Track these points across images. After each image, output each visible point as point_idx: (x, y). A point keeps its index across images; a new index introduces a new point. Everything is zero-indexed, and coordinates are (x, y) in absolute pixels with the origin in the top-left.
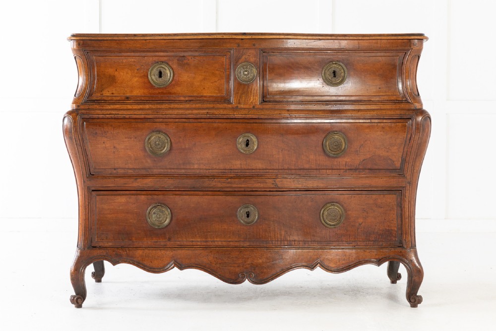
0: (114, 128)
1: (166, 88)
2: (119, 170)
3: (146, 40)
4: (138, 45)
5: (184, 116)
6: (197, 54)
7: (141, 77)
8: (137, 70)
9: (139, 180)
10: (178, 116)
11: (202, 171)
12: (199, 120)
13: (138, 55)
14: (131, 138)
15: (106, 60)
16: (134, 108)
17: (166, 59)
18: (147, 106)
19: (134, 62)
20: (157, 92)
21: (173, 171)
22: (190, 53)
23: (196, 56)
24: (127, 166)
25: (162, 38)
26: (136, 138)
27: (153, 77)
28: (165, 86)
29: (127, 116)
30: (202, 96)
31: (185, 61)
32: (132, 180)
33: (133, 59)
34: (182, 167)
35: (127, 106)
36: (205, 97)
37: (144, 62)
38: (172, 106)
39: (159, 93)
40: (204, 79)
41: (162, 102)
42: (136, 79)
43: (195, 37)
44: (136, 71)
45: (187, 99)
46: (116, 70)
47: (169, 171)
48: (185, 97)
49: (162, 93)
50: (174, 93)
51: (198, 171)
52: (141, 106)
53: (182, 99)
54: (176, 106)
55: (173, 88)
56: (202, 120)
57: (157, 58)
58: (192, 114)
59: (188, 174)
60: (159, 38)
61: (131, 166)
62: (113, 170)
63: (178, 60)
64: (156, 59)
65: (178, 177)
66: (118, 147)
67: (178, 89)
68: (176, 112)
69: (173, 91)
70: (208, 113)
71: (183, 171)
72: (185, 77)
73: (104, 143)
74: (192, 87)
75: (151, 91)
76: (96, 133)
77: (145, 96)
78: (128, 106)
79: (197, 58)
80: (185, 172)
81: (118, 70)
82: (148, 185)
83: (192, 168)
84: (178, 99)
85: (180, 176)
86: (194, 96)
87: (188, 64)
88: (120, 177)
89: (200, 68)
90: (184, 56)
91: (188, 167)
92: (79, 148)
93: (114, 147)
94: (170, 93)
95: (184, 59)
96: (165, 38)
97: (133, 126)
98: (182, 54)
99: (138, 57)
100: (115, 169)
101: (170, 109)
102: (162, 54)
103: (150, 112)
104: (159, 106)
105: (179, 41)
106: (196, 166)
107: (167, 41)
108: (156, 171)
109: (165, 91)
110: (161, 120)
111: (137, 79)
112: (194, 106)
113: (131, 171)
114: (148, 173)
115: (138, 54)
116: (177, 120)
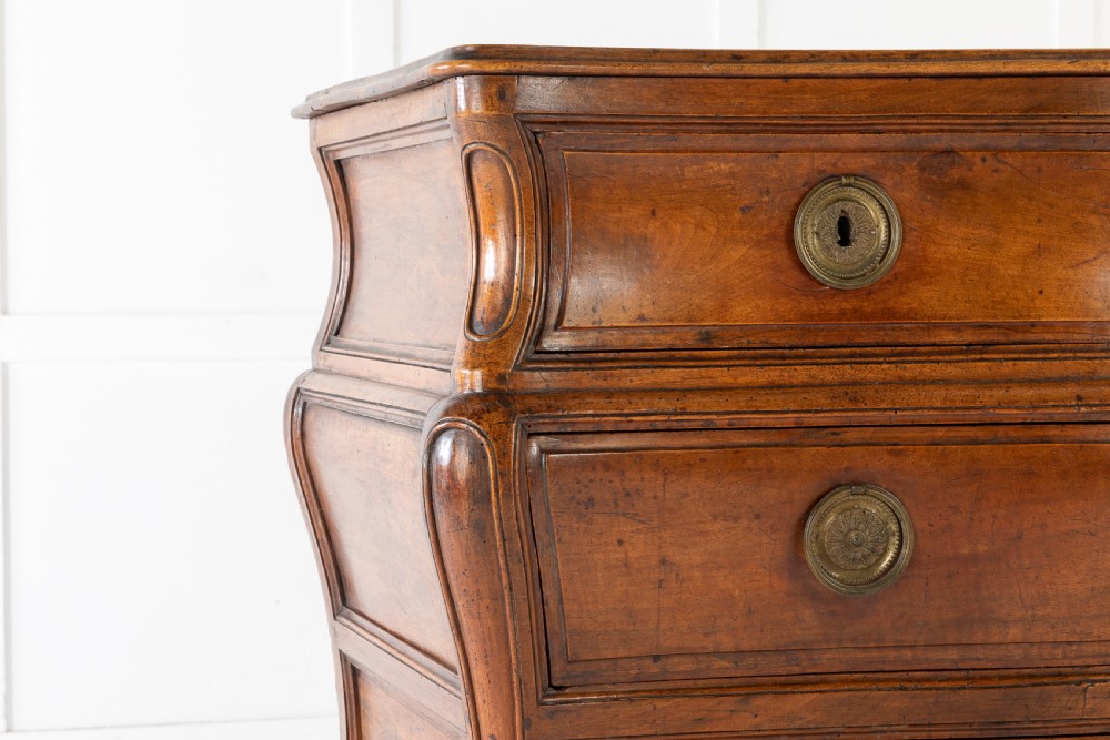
0: (666, 473)
1: (869, 292)
2: (676, 660)
3: (786, 78)
4: (754, 102)
5: (975, 416)
6: (1009, 140)
7: (758, 244)
8: (742, 209)
9: (759, 702)
10: (949, 417)
11: (1035, 651)
12: (1037, 432)
13: (746, 145)
14: (736, 519)
15: (615, 167)
16: (742, 380)
17: (868, 161)
18: (800, 373)
19: (732, 175)
20: (833, 306)
21: (908, 654)
22: (980, 139)
23: (1003, 150)
24: (710, 645)
25: (863, 68)
26: (758, 517)
27: (813, 243)
28: (866, 283)
29: (723, 421)
30: (1033, 325)
31: (955, 174)
32: (728, 703)
33: (726, 162)
34: (952, 637)
35: (711, 371)
36: (1049, 326)
37: (774, 174)
38: (912, 370)
39: (843, 314)
40: (1039, 250)
41: (858, 354)
42: (738, 253)
43: (1012, 67)
44: (738, 216)
45: (969, 337)
46: (653, 213)
47: (892, 654)
48: (958, 328)
49: (857, 313)
50: (910, 315)
51: (1017, 654)
52: (773, 374)
53: (950, 337)
54: (929, 370)
55: (901, 293)
56: (1053, 431)
57: (830, 157)
58: (1011, 404)
59: (976, 665)
60: (851, 68)
61: (727, 643)
62: (649, 662)
63: (922, 169)
64: (823, 161)
65: (928, 680)
66: (677, 559)
67: (926, 297)
68: (938, 396)
69: (906, 303)
70: (1079, 398)
71: (953, 654)
72: (954, 241)
73: (620, 542)
74: (987, 286)
75: (807, 305)
76: (591, 499)
77: (780, 328)
78: (716, 372)
79: (1009, 158)
80: (963, 660)
81: (659, 214)
82: (797, 724)
83: (996, 639)
84: (926, 340)
85: (936, 677)
86: (999, 326)
87: (964, 185)
88: (674, 693)
89: (1022, 203)
90: (950, 152)
91: (980, 637)
92: (517, 569)
93: (663, 562)
94: (891, 314)
95: (952, 164)
96: (876, 68)
97: (750, 463)
98: (945, 141)
99: (749, 156)
100: (656, 658)
101: (902, 382)
102: (852, 140)
103: (821, 399)
104: (848, 372)
105: (933, 82)
106: (1014, 633)
107: (880, 82)
108: (828, 660)
109: (868, 306)
110: (868, 433)
111: (743, 250)
112: (1007, 368)
113: (724, 664)
114: (796, 670)
115: (750, 141)
116: (940, 433)
